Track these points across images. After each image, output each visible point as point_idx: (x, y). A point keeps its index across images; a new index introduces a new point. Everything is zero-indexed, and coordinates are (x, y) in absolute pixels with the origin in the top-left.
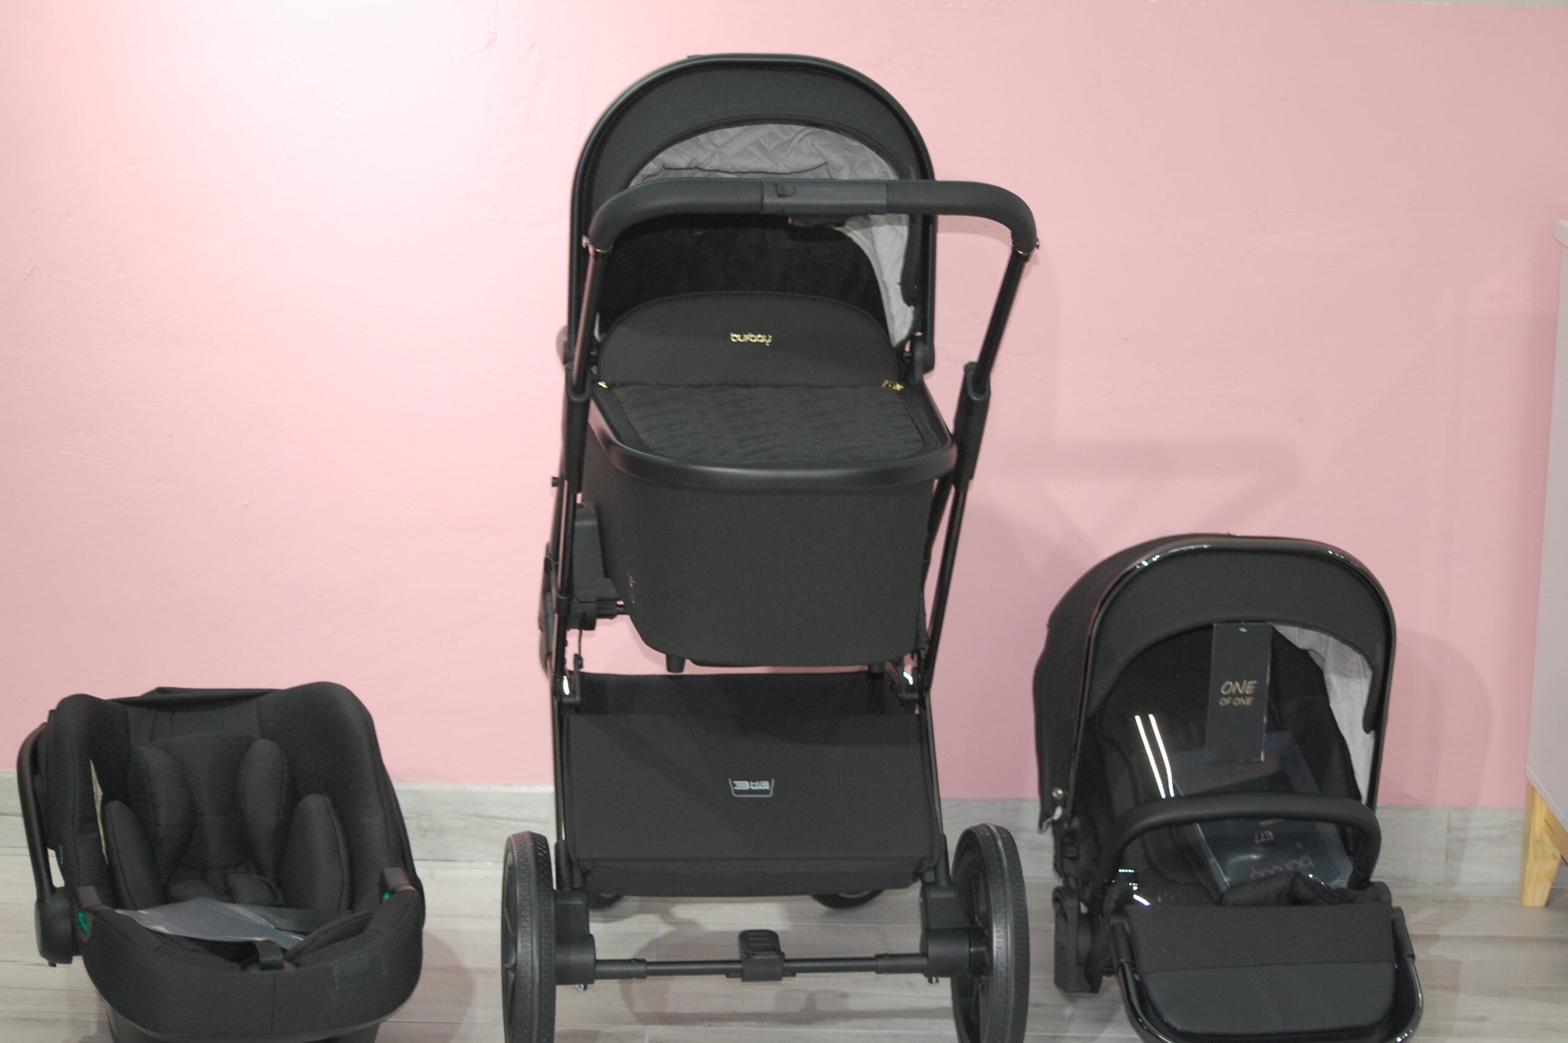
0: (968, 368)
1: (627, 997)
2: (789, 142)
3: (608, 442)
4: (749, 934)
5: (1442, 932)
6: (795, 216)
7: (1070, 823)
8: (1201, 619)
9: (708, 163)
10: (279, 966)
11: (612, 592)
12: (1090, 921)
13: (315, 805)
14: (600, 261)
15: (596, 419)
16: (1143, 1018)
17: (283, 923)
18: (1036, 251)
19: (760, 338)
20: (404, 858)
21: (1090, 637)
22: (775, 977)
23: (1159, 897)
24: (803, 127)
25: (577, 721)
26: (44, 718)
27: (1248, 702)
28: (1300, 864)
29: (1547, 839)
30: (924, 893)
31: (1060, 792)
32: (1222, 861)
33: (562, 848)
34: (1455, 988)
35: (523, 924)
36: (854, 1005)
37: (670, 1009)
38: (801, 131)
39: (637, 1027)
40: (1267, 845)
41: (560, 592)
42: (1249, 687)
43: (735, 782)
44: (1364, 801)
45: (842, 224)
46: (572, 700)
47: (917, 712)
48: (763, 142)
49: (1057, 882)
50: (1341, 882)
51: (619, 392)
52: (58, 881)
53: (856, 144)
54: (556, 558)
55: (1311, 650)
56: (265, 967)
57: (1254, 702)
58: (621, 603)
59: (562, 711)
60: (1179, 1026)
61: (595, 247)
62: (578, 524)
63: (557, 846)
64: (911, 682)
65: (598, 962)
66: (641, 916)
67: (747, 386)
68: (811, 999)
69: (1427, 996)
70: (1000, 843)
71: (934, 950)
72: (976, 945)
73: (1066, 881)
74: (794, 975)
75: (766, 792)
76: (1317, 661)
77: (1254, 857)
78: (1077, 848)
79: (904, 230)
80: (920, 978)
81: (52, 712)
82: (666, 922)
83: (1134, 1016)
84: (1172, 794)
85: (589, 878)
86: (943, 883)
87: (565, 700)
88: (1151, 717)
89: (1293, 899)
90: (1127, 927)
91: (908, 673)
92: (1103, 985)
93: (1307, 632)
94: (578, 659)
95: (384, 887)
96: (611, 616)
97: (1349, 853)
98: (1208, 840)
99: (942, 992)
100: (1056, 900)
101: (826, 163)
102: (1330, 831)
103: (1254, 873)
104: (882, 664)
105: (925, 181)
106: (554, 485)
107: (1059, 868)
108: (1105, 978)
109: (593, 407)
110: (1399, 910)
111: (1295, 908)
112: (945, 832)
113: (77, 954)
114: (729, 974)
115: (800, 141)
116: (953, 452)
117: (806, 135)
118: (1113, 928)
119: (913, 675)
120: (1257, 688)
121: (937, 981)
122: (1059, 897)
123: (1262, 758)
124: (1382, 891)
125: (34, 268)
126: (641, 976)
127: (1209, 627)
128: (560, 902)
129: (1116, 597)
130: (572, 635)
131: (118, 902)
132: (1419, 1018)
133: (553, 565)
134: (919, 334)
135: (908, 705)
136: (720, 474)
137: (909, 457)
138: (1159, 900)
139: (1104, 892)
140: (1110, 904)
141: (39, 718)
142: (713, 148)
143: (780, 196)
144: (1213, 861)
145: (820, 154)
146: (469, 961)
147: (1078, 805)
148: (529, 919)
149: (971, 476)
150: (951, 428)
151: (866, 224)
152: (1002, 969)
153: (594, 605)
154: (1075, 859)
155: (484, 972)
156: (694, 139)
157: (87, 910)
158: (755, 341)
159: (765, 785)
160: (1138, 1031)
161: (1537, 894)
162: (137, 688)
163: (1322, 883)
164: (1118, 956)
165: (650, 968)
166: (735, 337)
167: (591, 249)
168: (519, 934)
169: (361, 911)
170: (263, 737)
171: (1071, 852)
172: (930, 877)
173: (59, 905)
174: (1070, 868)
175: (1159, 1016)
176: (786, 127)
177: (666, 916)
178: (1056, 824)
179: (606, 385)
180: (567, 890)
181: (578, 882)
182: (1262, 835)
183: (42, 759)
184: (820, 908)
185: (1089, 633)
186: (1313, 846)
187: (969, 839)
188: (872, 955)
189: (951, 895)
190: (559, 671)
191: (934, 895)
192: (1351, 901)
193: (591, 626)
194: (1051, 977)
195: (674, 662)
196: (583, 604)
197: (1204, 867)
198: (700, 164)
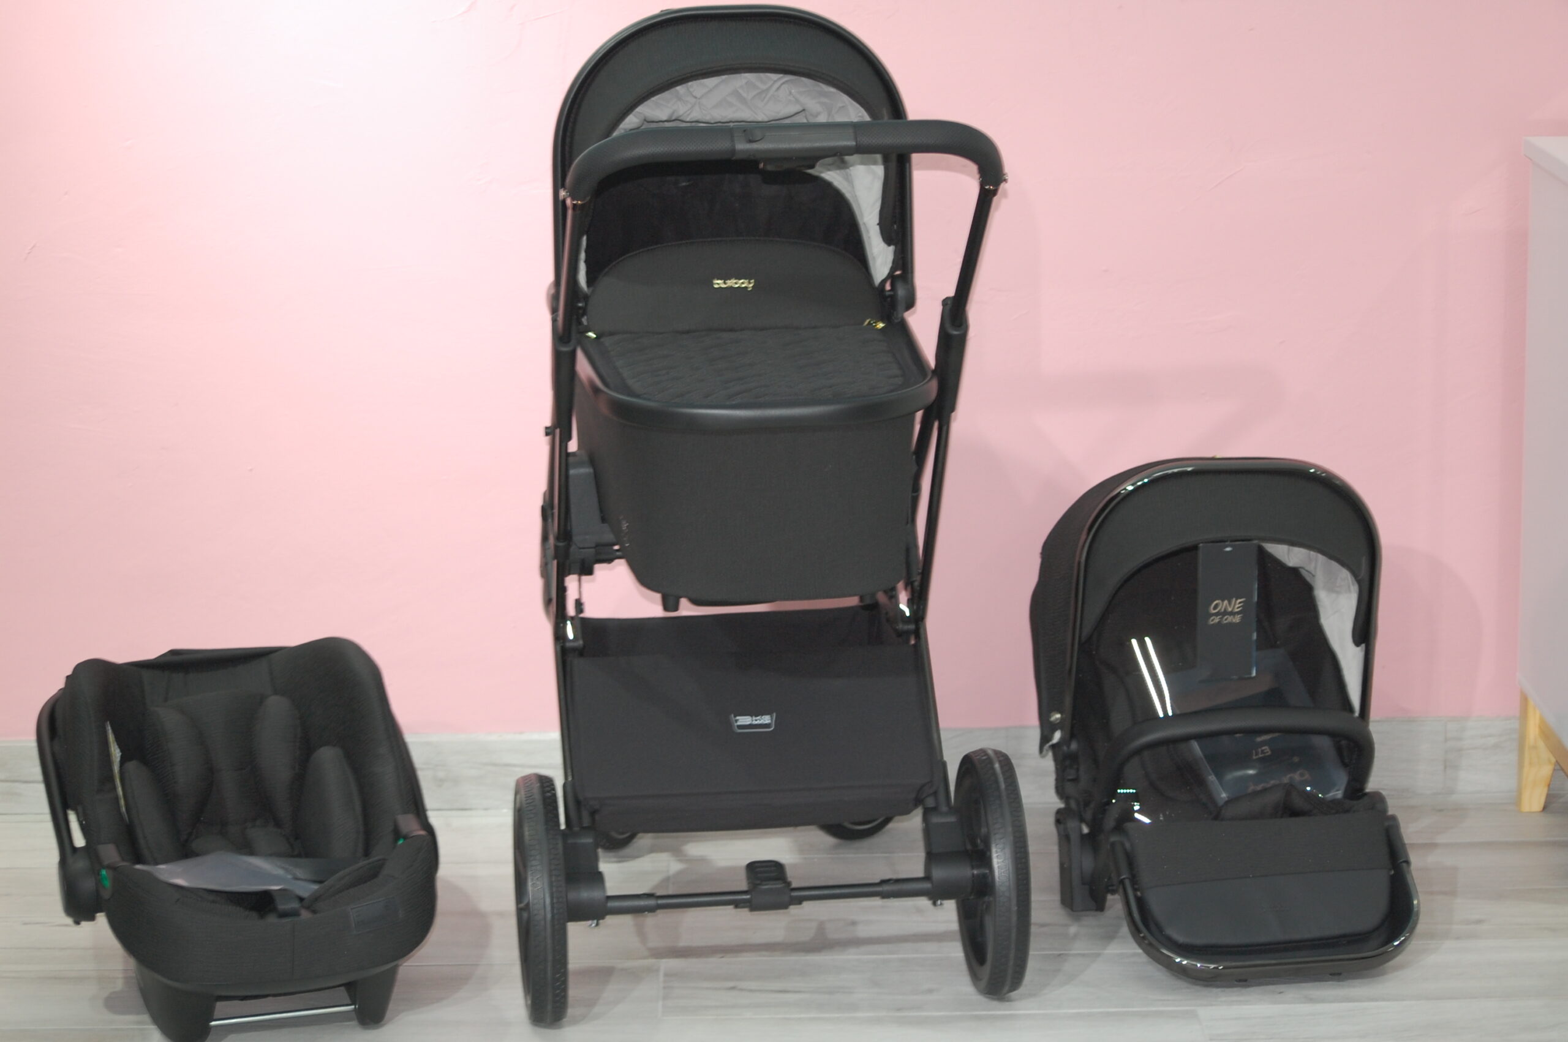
0: (945, 302)
1: (641, 933)
2: (768, 90)
3: (596, 390)
4: (757, 865)
5: (1441, 839)
6: (768, 160)
7: (1069, 746)
8: (1187, 540)
9: (689, 115)
10: (294, 914)
11: (609, 537)
12: (1092, 841)
13: (328, 757)
14: (578, 212)
15: (584, 368)
16: (1145, 932)
17: (299, 873)
18: (1003, 186)
19: (743, 283)
20: (416, 805)
21: (1079, 563)
22: (784, 906)
23: (1161, 815)
24: (781, 75)
25: (578, 664)
26: (61, 684)
27: (1237, 619)
28: (1297, 777)
29: (1541, 744)
30: (925, 819)
31: (1058, 716)
32: (1219, 776)
33: (569, 788)
34: (1453, 893)
35: (534, 863)
36: (863, 932)
37: (683, 943)
38: (779, 79)
39: (651, 961)
40: (1263, 760)
41: (558, 538)
42: (1237, 605)
43: (738, 718)
44: (1357, 714)
45: (812, 167)
46: (575, 644)
47: (913, 642)
48: (740, 91)
49: (1058, 804)
50: (1338, 793)
51: (607, 341)
52: (79, 841)
53: (832, 90)
54: (552, 508)
55: (1301, 568)
56: (284, 915)
57: (1242, 618)
58: (616, 547)
59: (565, 654)
60: (1181, 939)
61: (573, 199)
62: (572, 472)
63: (565, 786)
64: (908, 614)
65: (609, 898)
66: (653, 855)
67: (731, 330)
68: (821, 927)
69: (1422, 901)
70: (997, 766)
71: (939, 873)
72: (978, 867)
73: (1067, 803)
74: (800, 903)
75: (767, 726)
76: (1308, 578)
77: (1251, 772)
78: (1078, 770)
79: (879, 170)
80: (924, 902)
81: (68, 677)
82: (679, 860)
83: (1135, 931)
84: (1170, 713)
85: (597, 817)
86: (944, 809)
87: (568, 645)
88: (1148, 640)
89: (1289, 810)
90: (1128, 845)
91: (904, 604)
92: (1108, 904)
93: (1296, 550)
94: (579, 605)
95: (397, 834)
96: (609, 561)
97: (1345, 765)
98: (1206, 756)
99: (947, 915)
100: (1058, 822)
101: (804, 110)
102: (1323, 743)
103: (1251, 788)
104: (873, 595)
105: (899, 121)
106: (547, 434)
107: (1060, 791)
108: (1110, 897)
109: (580, 356)
110: (1393, 818)
111: (1293, 819)
112: (946, 758)
113: (101, 911)
114: (737, 904)
115: (778, 88)
116: (933, 385)
117: (783, 83)
118: (1113, 844)
119: (908, 607)
120: (1245, 606)
121: (941, 904)
122: (1061, 818)
123: (1254, 674)
124: (1378, 799)
125: (34, 247)
126: (652, 909)
127: (1194, 548)
128: (570, 841)
129: (1103, 521)
130: (571, 582)
131: (138, 858)
132: (1416, 924)
133: (549, 512)
134: (898, 273)
135: (903, 635)
136: (707, 415)
137: (892, 391)
138: (1161, 818)
139: (1104, 812)
140: (1110, 822)
141: (56, 684)
142: (694, 100)
143: (751, 141)
144: (1212, 778)
145: (797, 101)
146: (486, 905)
147: (1076, 728)
148: (538, 857)
149: (953, 408)
150: (932, 363)
151: (843, 165)
152: (1003, 889)
153: (593, 550)
154: (1075, 780)
155: (501, 914)
156: (673, 90)
157: (109, 867)
158: (737, 286)
159: (766, 719)
160: (1140, 945)
161: (1534, 800)
162: (152, 651)
163: (1320, 795)
164: (1119, 874)
165: (660, 902)
166: (718, 283)
167: (569, 202)
168: (530, 873)
169: (375, 857)
170: (276, 693)
171: (1071, 774)
172: (930, 802)
173: (80, 864)
174: (1070, 788)
175: (1160, 930)
176: (762, 75)
177: (677, 852)
178: (1054, 747)
179: (595, 334)
180: (576, 829)
181: (586, 821)
182: (1260, 750)
183: (59, 723)
184: (829, 840)
185: (1077, 559)
186: (1310, 760)
187: (968, 764)
188: (877, 881)
189: (952, 819)
190: (559, 617)
191: (936, 819)
192: (1347, 811)
193: (589, 572)
194: (1057, 897)
195: (670, 603)
196: (582, 550)
197: (1201, 782)
198: (681, 116)
